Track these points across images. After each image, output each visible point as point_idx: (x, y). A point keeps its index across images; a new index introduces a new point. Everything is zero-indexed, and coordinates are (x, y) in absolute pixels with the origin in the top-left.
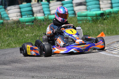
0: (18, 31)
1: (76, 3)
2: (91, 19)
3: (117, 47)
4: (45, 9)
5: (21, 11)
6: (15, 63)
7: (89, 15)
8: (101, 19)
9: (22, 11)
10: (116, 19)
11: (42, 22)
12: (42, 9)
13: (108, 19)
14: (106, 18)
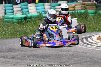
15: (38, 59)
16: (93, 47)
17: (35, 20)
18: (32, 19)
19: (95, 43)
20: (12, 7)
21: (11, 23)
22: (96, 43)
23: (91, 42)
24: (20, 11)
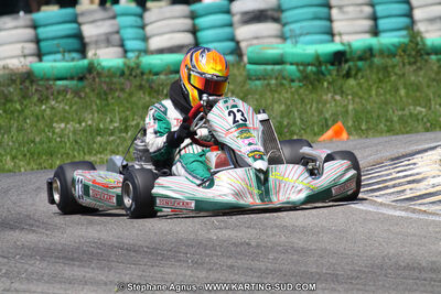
0: (27, 112)
1: (245, 13)
2: (298, 74)
3: (391, 180)
4: (128, 33)
5: (37, 35)
6: (12, 228)
7: (289, 59)
8: (335, 73)
9: (41, 36)
10: (389, 76)
11: (115, 80)
12: (118, 32)
13: (360, 75)
14: (353, 72)
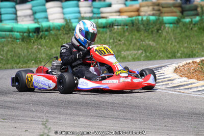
10: (59, 39)
15: (53, 110)
16: (164, 87)
17: (56, 35)
18: (51, 32)
19: (168, 80)
20: (15, 8)
21: (9, 39)
22: (170, 80)
23: (162, 79)
24: (30, 16)
